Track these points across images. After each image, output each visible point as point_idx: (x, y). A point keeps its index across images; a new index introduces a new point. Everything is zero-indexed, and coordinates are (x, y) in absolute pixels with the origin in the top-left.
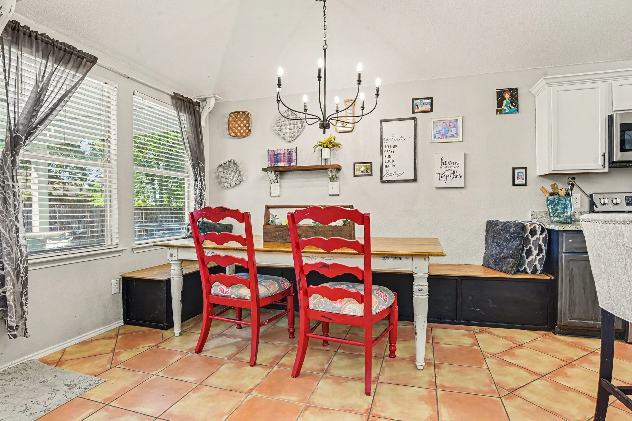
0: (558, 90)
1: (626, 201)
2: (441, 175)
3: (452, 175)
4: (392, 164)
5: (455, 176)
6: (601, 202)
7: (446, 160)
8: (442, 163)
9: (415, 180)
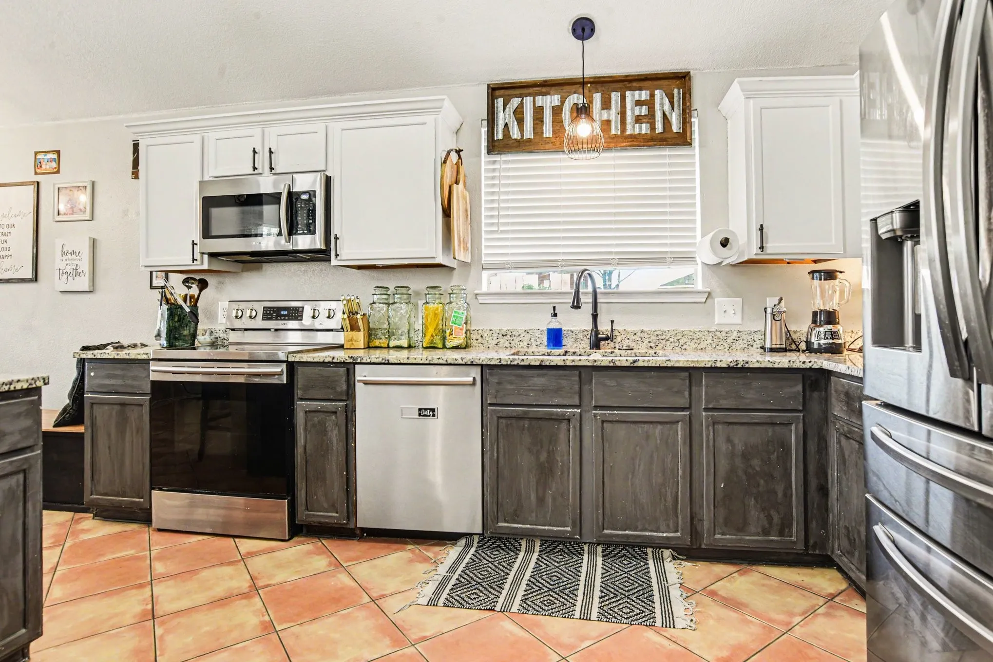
0: (148, 144)
1: (263, 313)
2: (61, 271)
3: (74, 271)
4: (7, 253)
5: (78, 274)
6: (234, 315)
7: (68, 248)
8: (64, 253)
9: (35, 279)
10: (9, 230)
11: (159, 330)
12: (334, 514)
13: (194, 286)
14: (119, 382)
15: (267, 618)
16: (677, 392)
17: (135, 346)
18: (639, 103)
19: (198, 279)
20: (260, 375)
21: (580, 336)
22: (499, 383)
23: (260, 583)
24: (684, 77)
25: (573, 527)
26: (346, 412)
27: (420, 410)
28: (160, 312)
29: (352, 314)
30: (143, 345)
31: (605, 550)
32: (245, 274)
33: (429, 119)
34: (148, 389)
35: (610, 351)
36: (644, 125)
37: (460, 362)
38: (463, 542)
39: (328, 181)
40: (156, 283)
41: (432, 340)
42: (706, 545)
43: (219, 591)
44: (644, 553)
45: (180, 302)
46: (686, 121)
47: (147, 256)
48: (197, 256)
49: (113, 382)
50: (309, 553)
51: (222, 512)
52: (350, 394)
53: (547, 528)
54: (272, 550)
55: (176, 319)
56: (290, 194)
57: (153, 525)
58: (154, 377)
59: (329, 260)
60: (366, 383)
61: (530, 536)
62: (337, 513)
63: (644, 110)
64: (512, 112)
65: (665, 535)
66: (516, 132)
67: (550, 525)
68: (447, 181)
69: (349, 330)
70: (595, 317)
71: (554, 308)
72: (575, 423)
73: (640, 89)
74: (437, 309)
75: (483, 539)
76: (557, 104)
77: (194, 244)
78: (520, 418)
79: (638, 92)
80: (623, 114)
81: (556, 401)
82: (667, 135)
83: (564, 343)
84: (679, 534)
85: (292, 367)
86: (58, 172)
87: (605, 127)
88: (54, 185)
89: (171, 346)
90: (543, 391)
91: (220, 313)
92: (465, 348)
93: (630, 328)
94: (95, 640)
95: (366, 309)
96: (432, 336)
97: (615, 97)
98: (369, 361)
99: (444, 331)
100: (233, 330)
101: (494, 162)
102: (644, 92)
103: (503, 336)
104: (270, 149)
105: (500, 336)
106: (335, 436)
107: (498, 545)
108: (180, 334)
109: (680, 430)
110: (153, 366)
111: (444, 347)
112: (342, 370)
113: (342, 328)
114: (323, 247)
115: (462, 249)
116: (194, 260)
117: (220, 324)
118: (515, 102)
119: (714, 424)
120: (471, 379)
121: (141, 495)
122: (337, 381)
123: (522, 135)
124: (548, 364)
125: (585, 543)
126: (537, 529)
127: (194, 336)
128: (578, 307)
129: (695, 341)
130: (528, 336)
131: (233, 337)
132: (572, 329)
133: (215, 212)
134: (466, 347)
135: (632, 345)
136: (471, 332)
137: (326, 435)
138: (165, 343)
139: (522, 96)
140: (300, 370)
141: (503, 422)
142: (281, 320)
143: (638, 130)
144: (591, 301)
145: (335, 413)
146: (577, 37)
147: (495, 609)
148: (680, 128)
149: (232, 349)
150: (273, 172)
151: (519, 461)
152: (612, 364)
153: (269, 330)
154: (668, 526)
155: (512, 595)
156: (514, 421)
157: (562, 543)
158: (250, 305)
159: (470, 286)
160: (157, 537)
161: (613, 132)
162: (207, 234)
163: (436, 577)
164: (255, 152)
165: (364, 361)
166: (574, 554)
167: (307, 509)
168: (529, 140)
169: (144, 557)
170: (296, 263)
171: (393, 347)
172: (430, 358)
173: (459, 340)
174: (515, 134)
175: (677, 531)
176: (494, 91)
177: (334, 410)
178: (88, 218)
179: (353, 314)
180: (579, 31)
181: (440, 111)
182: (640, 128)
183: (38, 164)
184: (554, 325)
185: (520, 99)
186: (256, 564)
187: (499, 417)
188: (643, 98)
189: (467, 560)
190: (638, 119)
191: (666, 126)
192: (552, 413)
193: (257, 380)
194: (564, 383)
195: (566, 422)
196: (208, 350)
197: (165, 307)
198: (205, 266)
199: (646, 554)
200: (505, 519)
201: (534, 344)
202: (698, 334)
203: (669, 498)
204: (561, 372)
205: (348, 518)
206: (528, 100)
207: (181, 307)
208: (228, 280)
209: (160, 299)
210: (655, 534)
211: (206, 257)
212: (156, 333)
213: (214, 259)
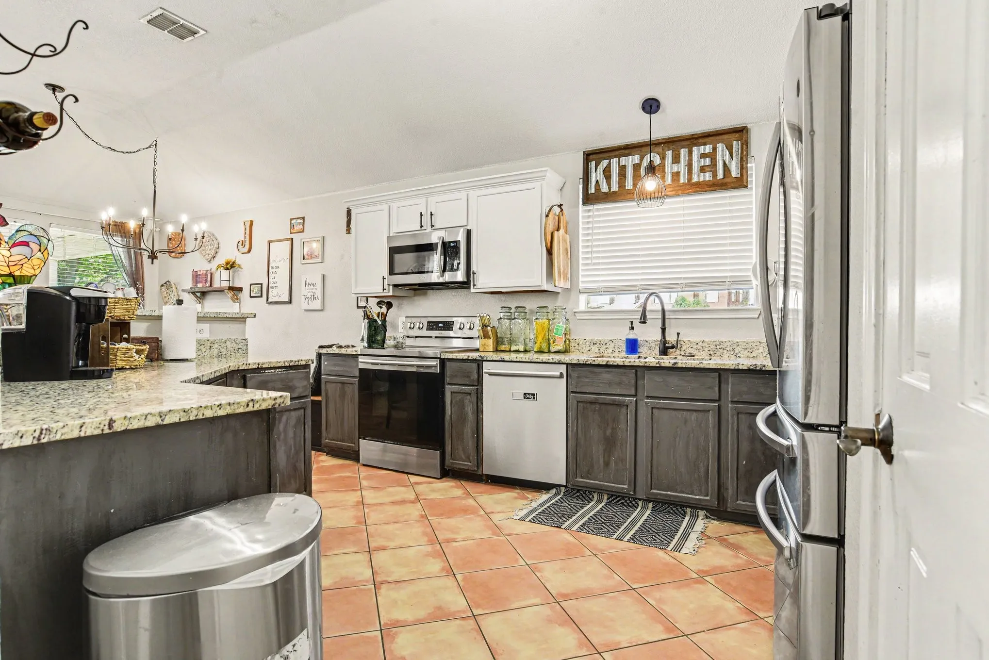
0: (357, 213)
1: (427, 325)
2: (305, 297)
3: (313, 296)
4: (274, 285)
5: (314, 298)
6: (409, 326)
7: (309, 281)
8: (306, 285)
9: (290, 302)
10: (276, 270)
11: (363, 336)
12: (469, 464)
13: (384, 306)
14: (342, 369)
15: (423, 513)
16: (709, 388)
17: (348, 347)
18: (703, 156)
19: (386, 301)
20: (423, 366)
21: (653, 345)
22: (578, 377)
23: (421, 497)
24: (742, 131)
25: (629, 485)
26: (477, 393)
27: (525, 394)
28: (363, 324)
29: (484, 326)
30: (353, 346)
31: (654, 507)
32: (416, 298)
33: (536, 185)
34: (357, 374)
35: (674, 357)
36: (707, 174)
37: (551, 361)
38: (554, 491)
39: (469, 233)
40: (361, 304)
41: (541, 347)
42: (731, 509)
43: (398, 498)
44: (684, 512)
45: (376, 318)
46: (743, 168)
47: (356, 287)
48: (386, 287)
49: (337, 368)
50: (452, 487)
51: (402, 456)
52: (480, 381)
53: (610, 484)
54: (429, 483)
55: (373, 329)
56: (444, 243)
57: (360, 461)
58: (361, 366)
59: (470, 288)
60: (490, 374)
61: (600, 491)
62: (471, 463)
63: (708, 161)
64: (602, 171)
65: (697, 497)
66: (605, 186)
67: (613, 483)
68: (550, 228)
69: (483, 338)
70: (663, 330)
71: (632, 323)
72: (632, 408)
73: (705, 144)
74: (544, 324)
75: (567, 491)
76: (636, 162)
77: (384, 279)
78: (592, 403)
79: (703, 146)
80: (690, 166)
81: (619, 392)
82: (727, 180)
83: (639, 350)
84: (708, 498)
85: (443, 362)
86: (303, 231)
87: (675, 177)
88: (301, 240)
89: (370, 347)
90: (610, 384)
91: (400, 325)
92: (563, 353)
93: (694, 339)
94: (335, 509)
95: (495, 323)
96: (541, 343)
97: (684, 152)
98: (491, 359)
99: (549, 340)
100: (408, 337)
101: (589, 211)
102: (707, 147)
103: (594, 344)
104: (431, 212)
105: (592, 344)
106: (470, 409)
107: (578, 496)
108: (375, 339)
109: (712, 418)
110: (361, 359)
111: (549, 352)
112: (475, 365)
113: (479, 337)
114: (465, 280)
115: (562, 279)
116: (384, 289)
117: (400, 333)
118: (605, 163)
119: (738, 414)
120: (559, 374)
121: (353, 442)
122: (471, 372)
123: (610, 188)
124: (611, 364)
125: (640, 500)
126: (604, 485)
127: (384, 341)
128: (644, 322)
129: (748, 350)
130: (612, 345)
131: (408, 342)
132: (647, 339)
133: (397, 257)
134: (566, 351)
135: (695, 353)
136: (571, 341)
137: (464, 409)
138: (366, 345)
139: (610, 158)
140: (448, 364)
141: (581, 405)
142: (439, 330)
143: (702, 178)
144: (660, 317)
145: (470, 394)
146: (647, 112)
147: (562, 527)
148: (738, 173)
149: (407, 349)
150: (433, 228)
151: (592, 434)
152: (658, 365)
153: (431, 337)
154: (700, 490)
155: (575, 522)
156: (588, 405)
157: (623, 498)
158: (419, 320)
159: (569, 306)
160: (362, 469)
161: (682, 181)
162: (392, 272)
163: (529, 507)
164: (421, 215)
165: (488, 359)
166: (630, 507)
167: (452, 459)
168: (615, 192)
169: (355, 478)
170: (448, 290)
171: (513, 351)
172: (531, 358)
173: (560, 347)
174: (604, 188)
175: (707, 495)
176: (589, 156)
177: (469, 392)
178: (320, 261)
179: (486, 327)
180: (648, 108)
181: (544, 179)
182: (704, 176)
183: (292, 226)
184: (632, 336)
185: (608, 161)
186: (420, 488)
187: (578, 402)
188: (707, 151)
189: (553, 501)
190: (702, 169)
191: (726, 173)
192: (614, 400)
193: (422, 370)
194: (624, 378)
195: (625, 407)
196: (393, 349)
197: (366, 321)
198: (391, 294)
199: (686, 513)
200: (581, 476)
201: (617, 351)
202: (750, 344)
203: (702, 470)
204: (622, 370)
205: (478, 467)
206: (615, 161)
207: (376, 321)
208: (405, 302)
209: (363, 315)
210: (691, 496)
211: (391, 287)
212: (361, 338)
213: (396, 288)
